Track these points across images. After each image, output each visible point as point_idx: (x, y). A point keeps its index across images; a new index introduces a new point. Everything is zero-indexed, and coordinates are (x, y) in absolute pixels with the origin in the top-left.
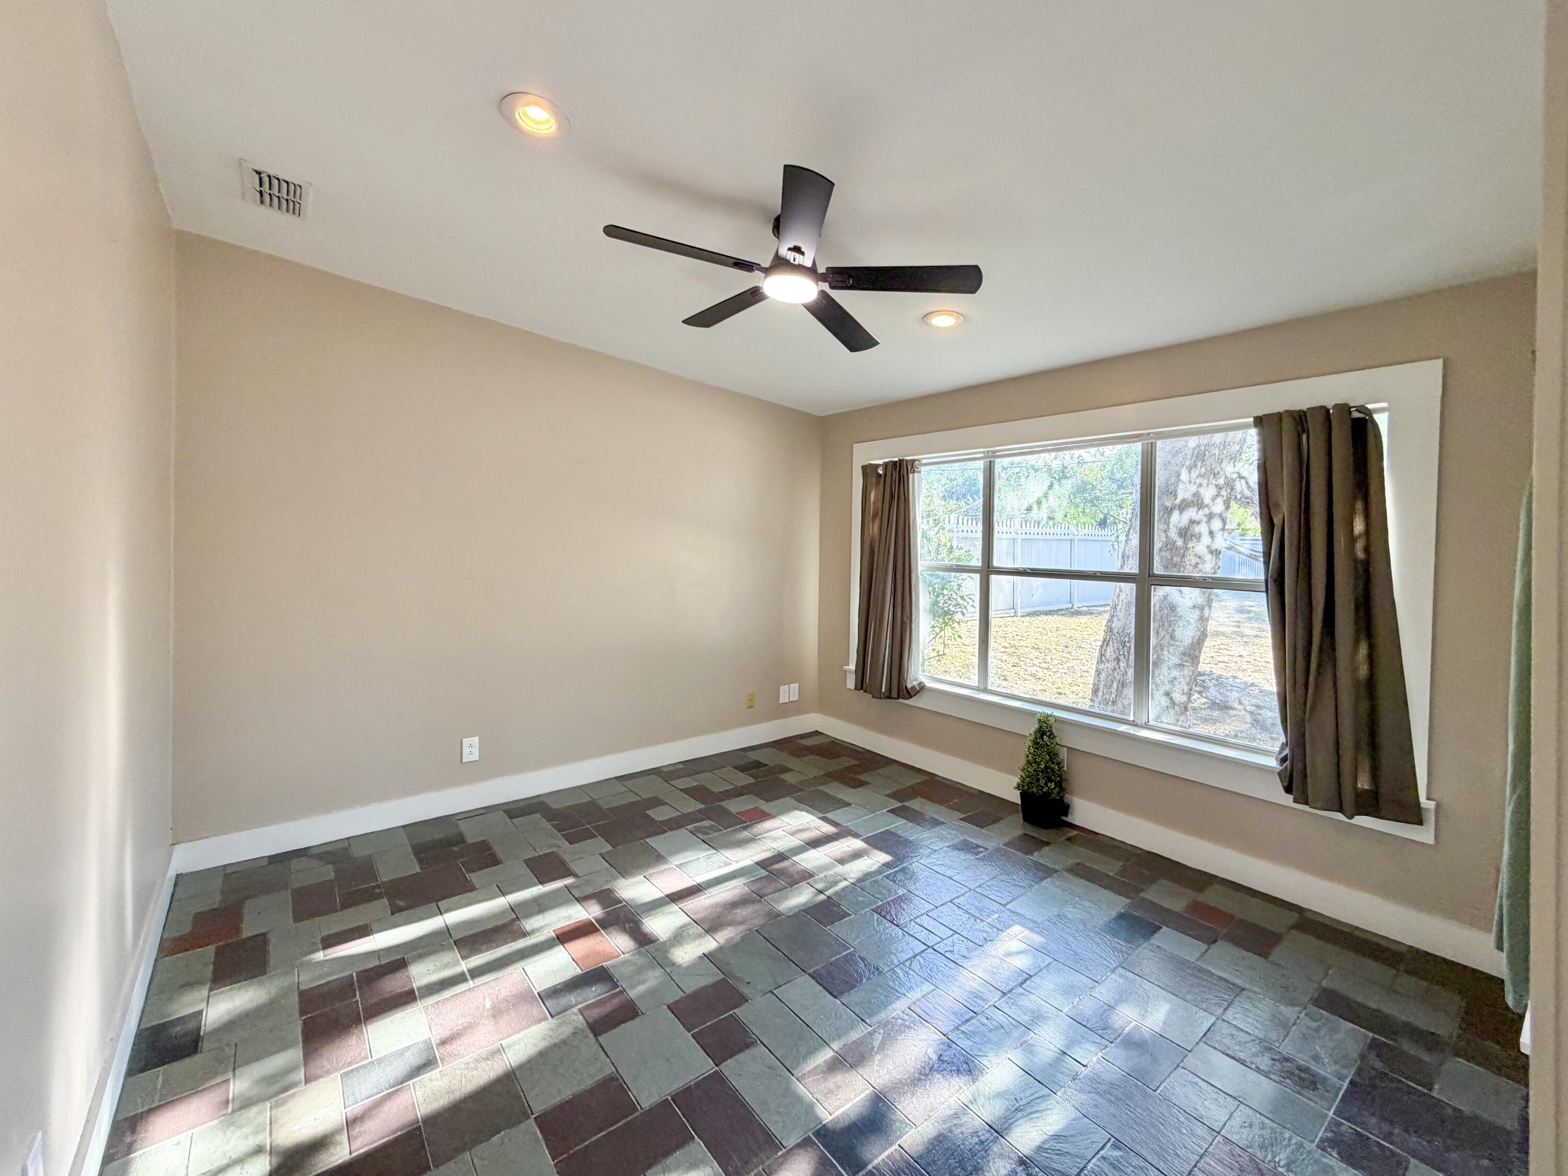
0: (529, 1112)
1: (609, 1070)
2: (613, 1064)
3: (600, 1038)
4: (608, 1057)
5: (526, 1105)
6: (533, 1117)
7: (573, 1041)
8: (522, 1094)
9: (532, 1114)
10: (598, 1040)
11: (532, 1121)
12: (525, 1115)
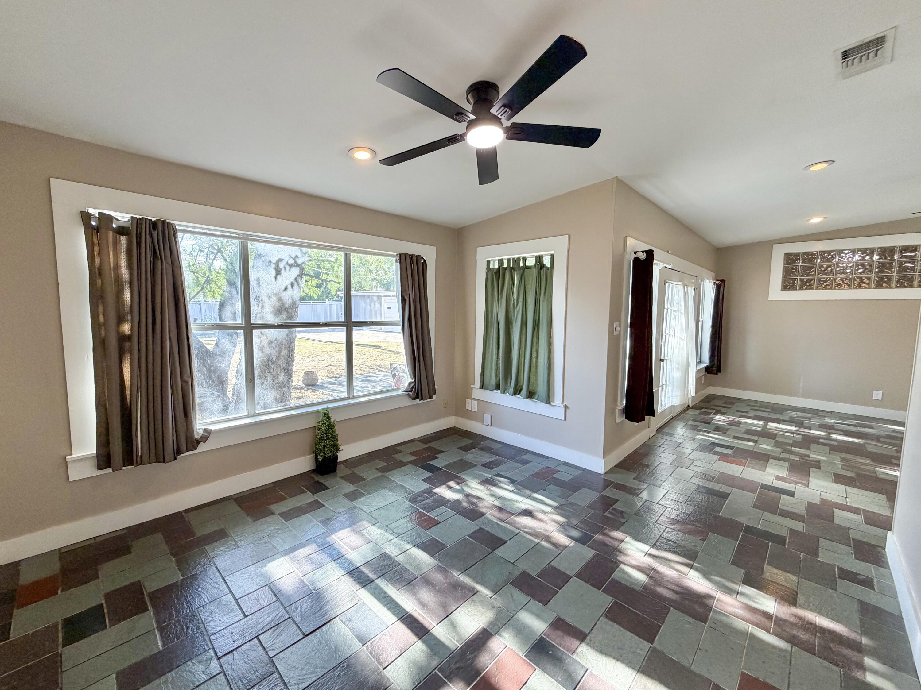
0: (651, 649)
1: (603, 619)
2: (599, 619)
3: (587, 632)
4: (596, 623)
5: (649, 652)
6: (652, 646)
7: (597, 646)
8: (646, 658)
9: (651, 647)
10: (589, 633)
11: (656, 644)
12: (654, 651)
